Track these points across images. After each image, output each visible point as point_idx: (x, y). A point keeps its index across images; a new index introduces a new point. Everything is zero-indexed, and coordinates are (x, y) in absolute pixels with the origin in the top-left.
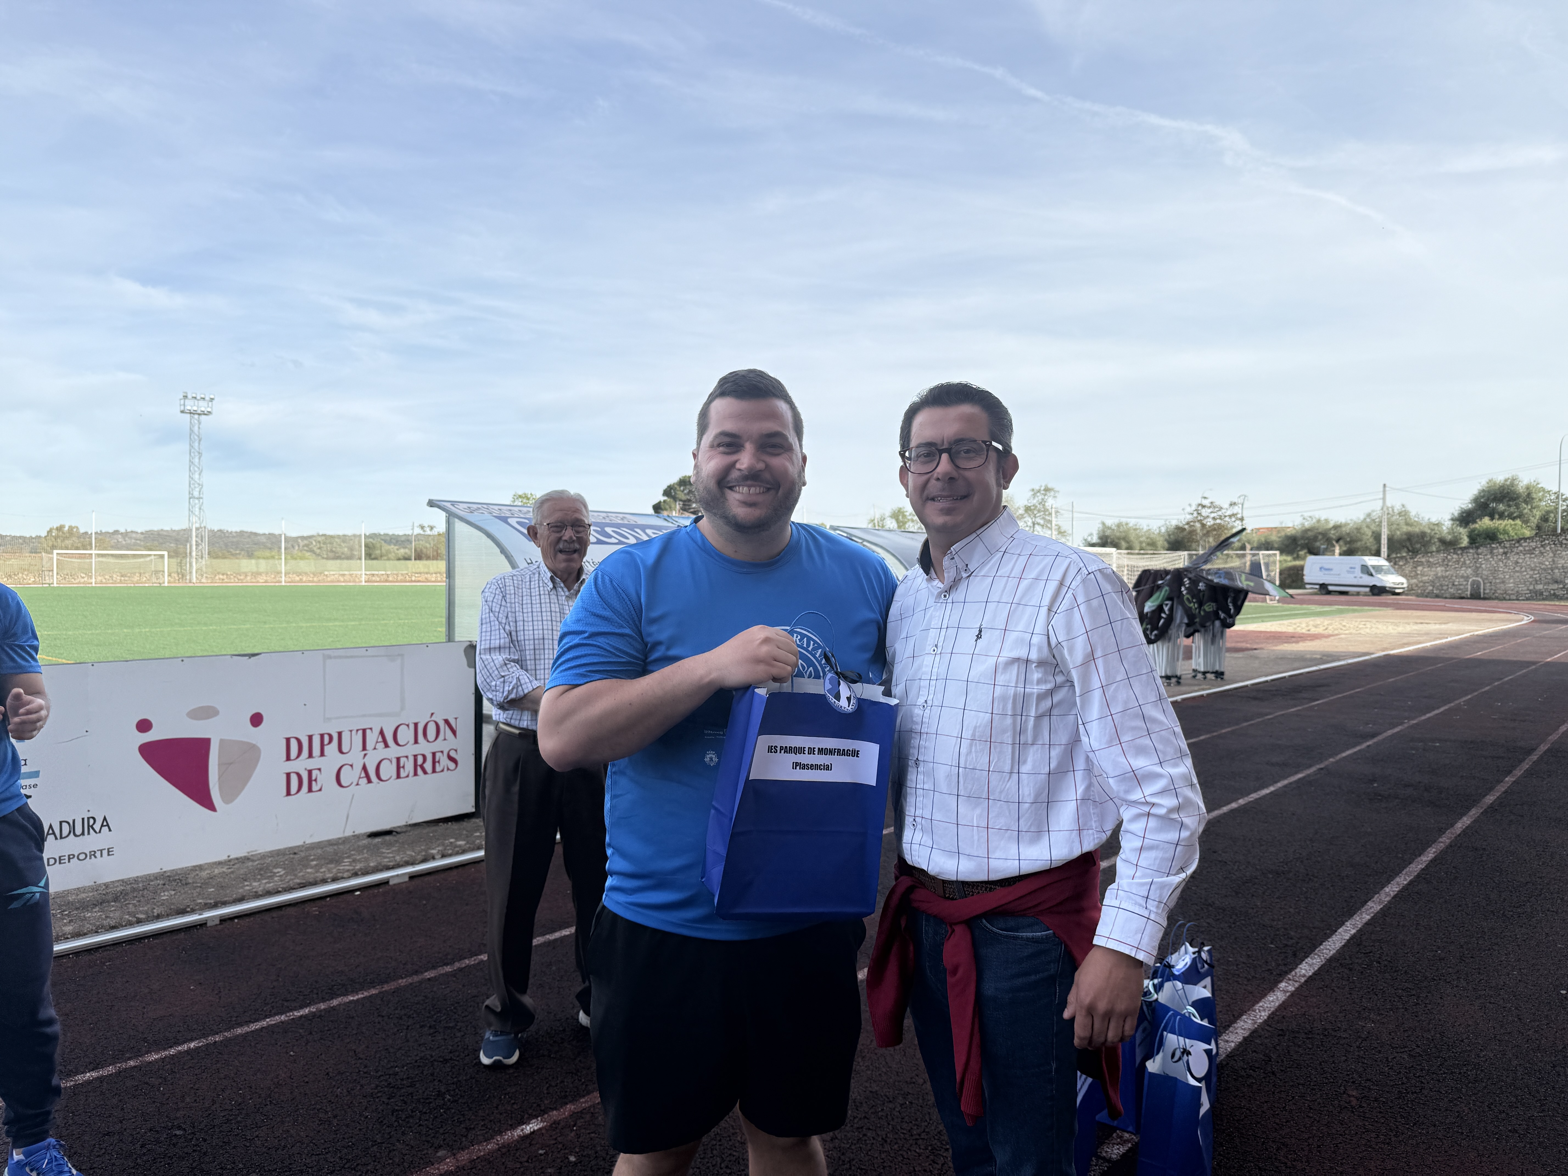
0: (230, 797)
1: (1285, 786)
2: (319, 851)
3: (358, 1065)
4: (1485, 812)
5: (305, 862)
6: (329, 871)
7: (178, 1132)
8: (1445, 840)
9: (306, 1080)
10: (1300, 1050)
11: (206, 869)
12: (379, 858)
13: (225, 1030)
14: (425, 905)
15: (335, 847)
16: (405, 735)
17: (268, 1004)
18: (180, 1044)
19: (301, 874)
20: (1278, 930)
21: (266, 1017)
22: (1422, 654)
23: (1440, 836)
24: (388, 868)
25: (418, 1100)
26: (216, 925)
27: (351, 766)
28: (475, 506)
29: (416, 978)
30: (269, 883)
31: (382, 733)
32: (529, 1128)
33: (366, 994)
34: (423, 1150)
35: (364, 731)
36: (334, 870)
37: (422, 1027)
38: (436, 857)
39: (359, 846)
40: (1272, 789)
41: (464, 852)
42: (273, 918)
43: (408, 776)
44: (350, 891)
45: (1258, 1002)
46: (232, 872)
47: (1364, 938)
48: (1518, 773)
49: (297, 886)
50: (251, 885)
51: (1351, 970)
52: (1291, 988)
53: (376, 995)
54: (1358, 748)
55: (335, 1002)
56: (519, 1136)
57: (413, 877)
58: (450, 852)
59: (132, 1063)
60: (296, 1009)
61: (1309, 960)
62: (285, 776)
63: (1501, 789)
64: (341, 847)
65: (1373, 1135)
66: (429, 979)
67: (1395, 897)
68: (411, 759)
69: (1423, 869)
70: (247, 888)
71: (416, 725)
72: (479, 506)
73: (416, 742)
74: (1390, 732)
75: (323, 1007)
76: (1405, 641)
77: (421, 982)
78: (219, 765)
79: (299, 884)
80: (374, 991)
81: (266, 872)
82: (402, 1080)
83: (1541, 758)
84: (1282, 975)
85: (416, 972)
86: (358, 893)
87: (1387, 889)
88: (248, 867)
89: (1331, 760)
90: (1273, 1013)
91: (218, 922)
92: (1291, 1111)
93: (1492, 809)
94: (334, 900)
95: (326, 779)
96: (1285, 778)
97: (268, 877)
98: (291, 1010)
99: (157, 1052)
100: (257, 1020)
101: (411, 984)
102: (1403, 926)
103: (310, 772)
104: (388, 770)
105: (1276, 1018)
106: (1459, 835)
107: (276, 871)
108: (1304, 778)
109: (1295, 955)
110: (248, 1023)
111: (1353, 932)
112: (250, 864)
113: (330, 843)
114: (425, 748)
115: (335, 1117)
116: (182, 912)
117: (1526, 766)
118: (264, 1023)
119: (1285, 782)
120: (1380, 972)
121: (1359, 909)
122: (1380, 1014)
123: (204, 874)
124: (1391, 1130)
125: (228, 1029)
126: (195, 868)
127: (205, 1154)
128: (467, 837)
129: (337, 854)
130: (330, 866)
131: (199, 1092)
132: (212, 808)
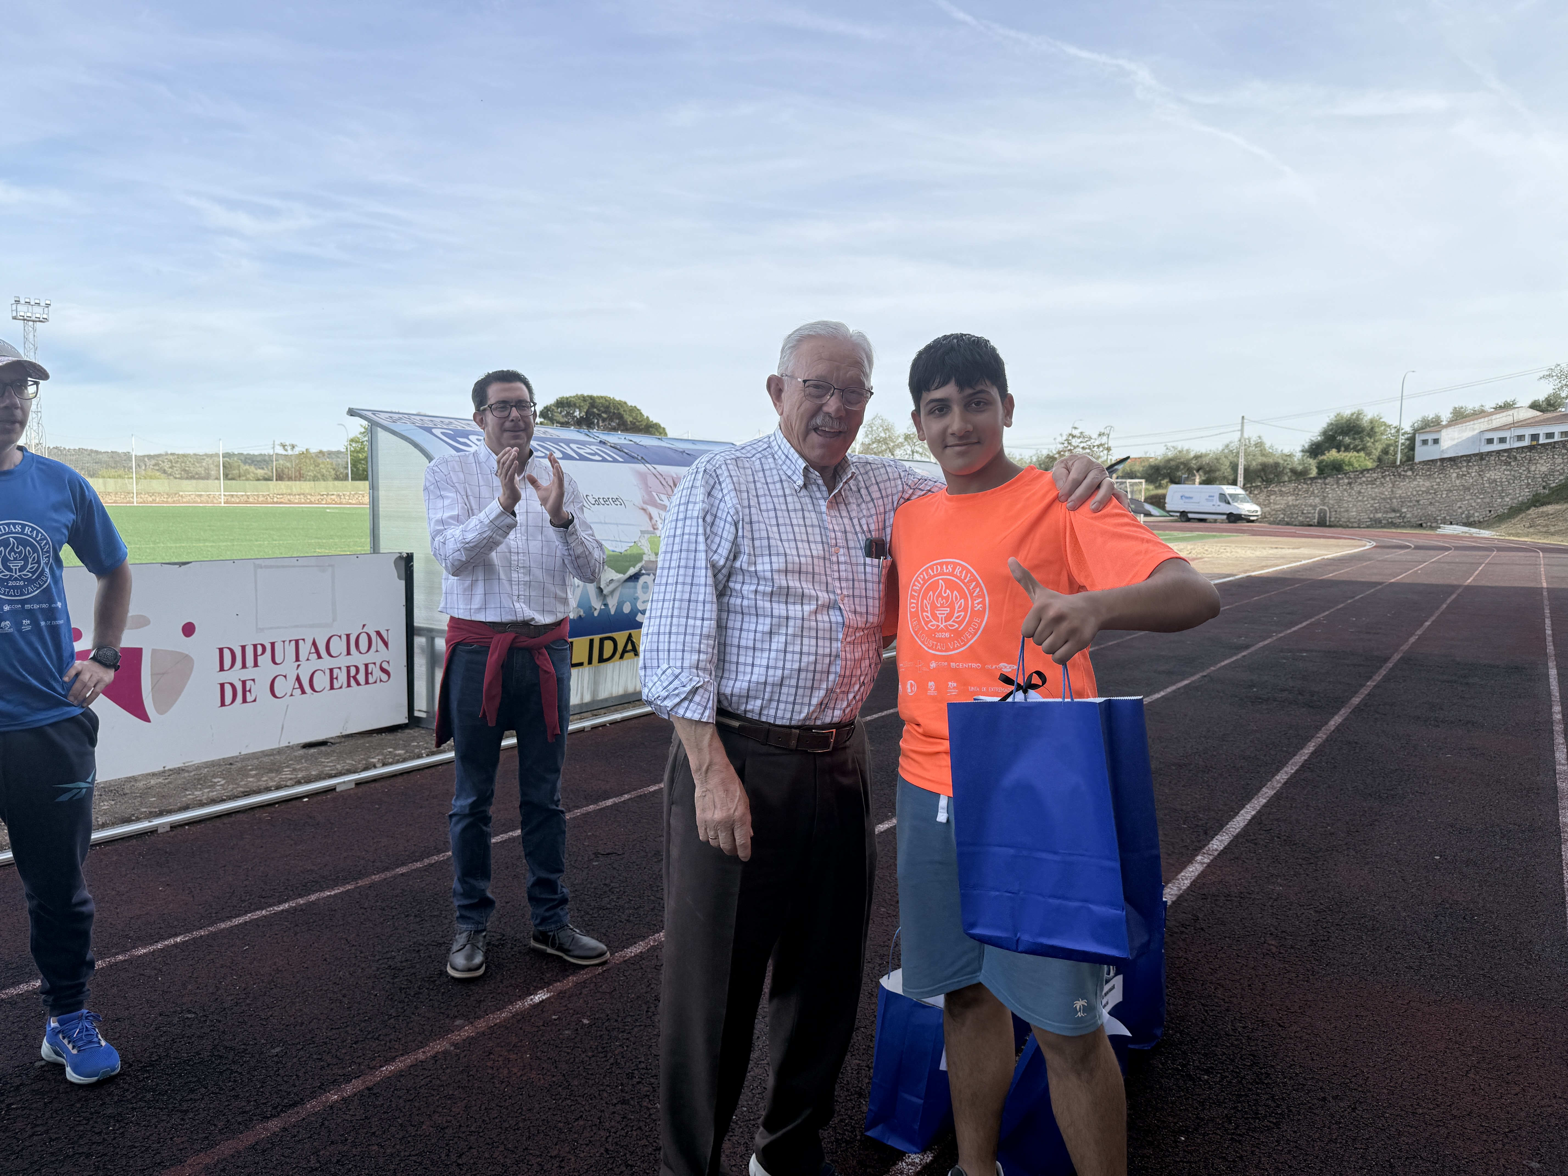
0: (163, 707)
1: (1174, 691)
2: (256, 761)
3: (353, 951)
4: (1353, 712)
5: (243, 772)
6: (272, 779)
7: (189, 1016)
8: (1322, 736)
9: (306, 966)
10: (1223, 911)
11: (141, 780)
12: (319, 767)
13: (209, 925)
14: (378, 809)
15: (272, 758)
16: (338, 646)
17: (245, 901)
18: (165, 939)
19: (243, 783)
20: (1188, 813)
21: (246, 913)
22: (1280, 576)
23: (1317, 733)
24: (331, 776)
25: (423, 979)
26: (167, 832)
27: (285, 677)
28: (397, 416)
29: (388, 874)
30: (212, 791)
31: (314, 643)
32: (538, 998)
33: (342, 889)
34: (439, 1021)
35: (297, 642)
36: (276, 778)
37: (407, 916)
38: (378, 765)
39: (296, 757)
40: (1162, 694)
41: (404, 760)
42: (224, 824)
43: (341, 687)
44: (298, 798)
45: (1180, 873)
46: (170, 783)
47: (1263, 818)
48: (1378, 678)
49: (241, 794)
50: (193, 794)
51: (1256, 844)
52: (1207, 861)
53: (353, 890)
54: (1234, 658)
55: (313, 897)
56: (530, 1005)
57: (358, 784)
58: (390, 760)
59: (120, 957)
60: (274, 904)
61: (1218, 837)
62: (219, 686)
63: (1365, 691)
64: (277, 757)
65: (1294, 975)
66: (402, 874)
67: (1285, 783)
68: (344, 670)
69: (1306, 760)
70: (190, 797)
71: (348, 636)
72: (401, 416)
73: (349, 653)
74: (1261, 644)
75: (302, 902)
76: (1264, 564)
77: (395, 877)
78: (152, 675)
79: (243, 792)
80: (349, 887)
81: (205, 782)
82: (402, 962)
83: (1396, 665)
84: (1198, 850)
85: (387, 869)
86: (306, 800)
87: (1277, 778)
88: (184, 778)
89: (1212, 668)
90: (1194, 881)
91: (168, 829)
92: (1222, 959)
93: (1357, 710)
94: (282, 807)
95: (259, 689)
96: (1173, 684)
97: (210, 787)
98: (270, 906)
99: (144, 947)
100: (239, 916)
101: (385, 879)
102: (1296, 807)
103: (244, 683)
104: (321, 681)
105: (1198, 885)
106: (1333, 731)
107: (216, 780)
108: (1190, 684)
109: (1206, 833)
110: (230, 918)
111: (1253, 813)
112: (186, 774)
113: (264, 754)
114: (357, 659)
115: (344, 996)
116: (128, 821)
117: (1383, 672)
118: (248, 917)
119: (1174, 688)
120: (1281, 845)
121: (1256, 794)
122: (1285, 880)
123: (141, 784)
124: (1308, 970)
125: (211, 924)
127: (224, 1032)
128: (405, 746)
129: (275, 764)
130: (270, 775)
131: (200, 980)
132: (145, 718)
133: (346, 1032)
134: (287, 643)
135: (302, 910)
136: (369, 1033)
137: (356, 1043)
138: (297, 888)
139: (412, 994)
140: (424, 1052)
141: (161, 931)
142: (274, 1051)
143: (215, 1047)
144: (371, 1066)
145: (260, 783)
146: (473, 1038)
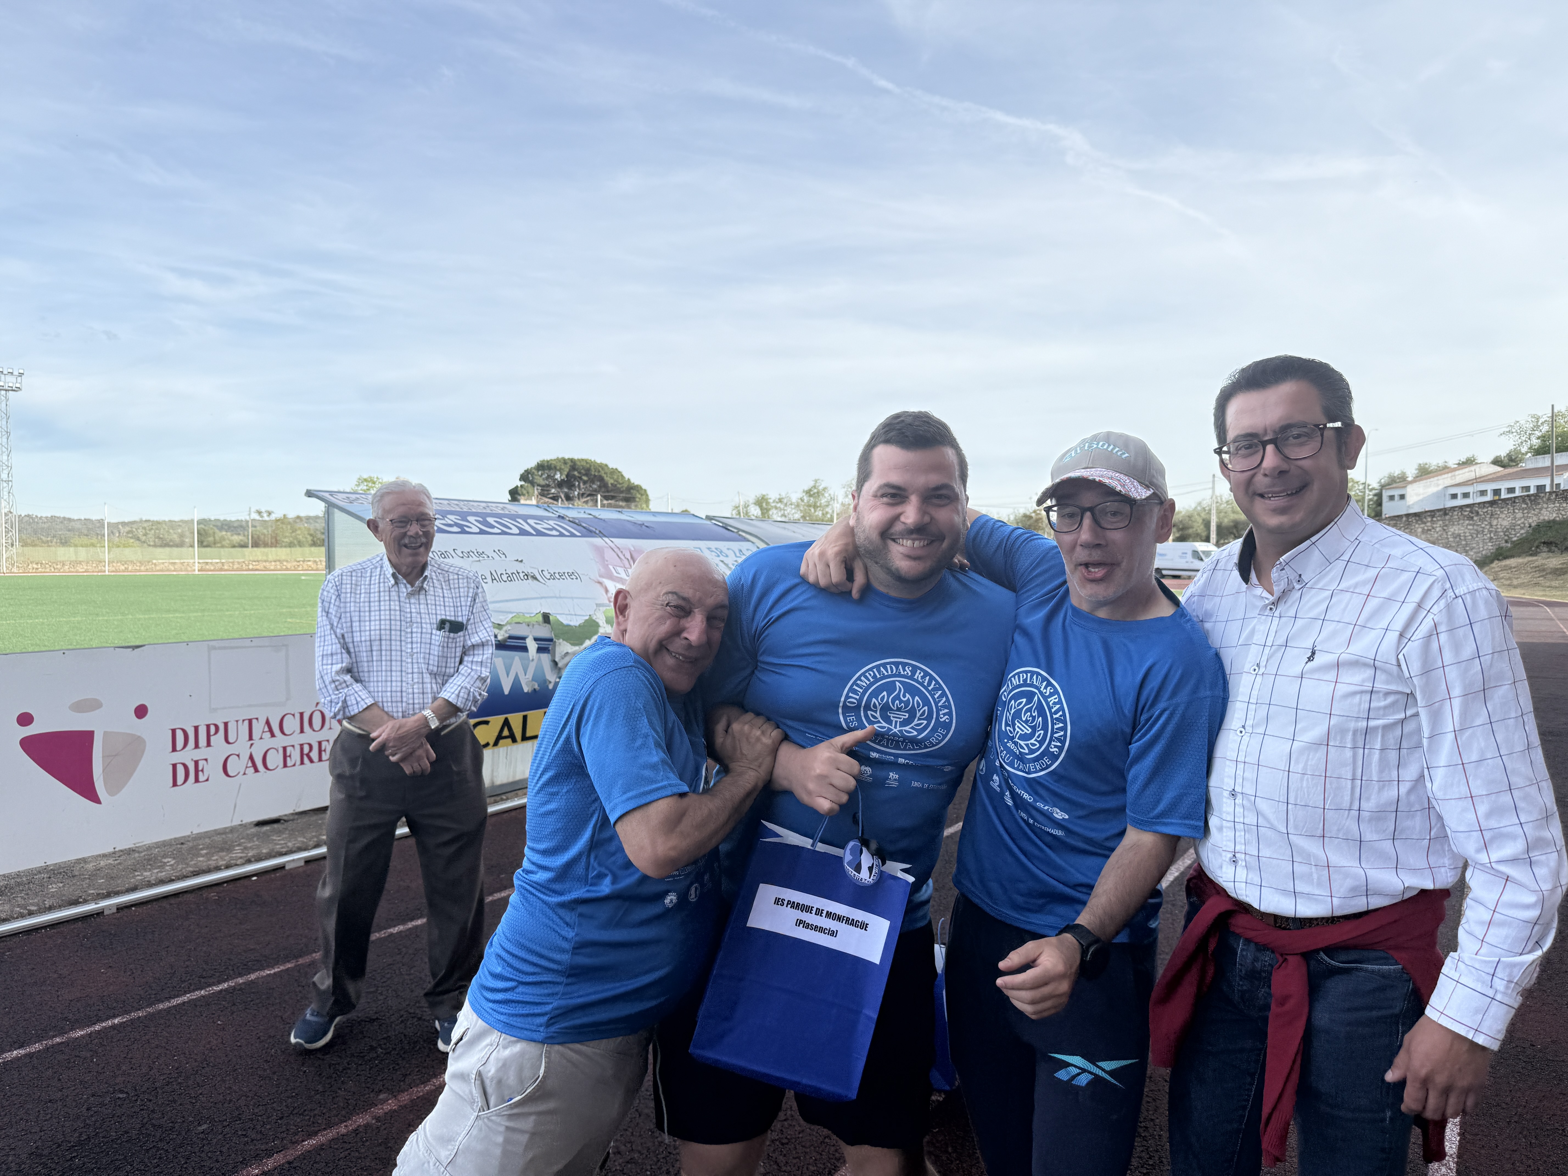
0: (114, 788)
2: (207, 841)
5: (194, 851)
6: (222, 858)
7: (121, 1096)
9: (239, 1044)
11: (91, 861)
12: (270, 845)
13: (147, 1006)
15: (224, 836)
16: (292, 724)
17: (185, 981)
18: (103, 1021)
19: (193, 863)
21: (185, 993)
24: (281, 855)
26: (113, 913)
27: (238, 756)
28: (352, 496)
30: (161, 872)
31: (268, 723)
33: (282, 968)
34: (365, 1095)
35: (250, 721)
36: (227, 858)
39: (248, 835)
42: (171, 904)
43: (294, 765)
44: (247, 877)
46: (120, 864)
49: (190, 874)
50: (142, 875)
55: (253, 976)
57: (308, 861)
59: (58, 1040)
60: (213, 984)
62: (171, 767)
64: (230, 836)
68: (298, 748)
70: (139, 878)
71: (302, 714)
72: (356, 496)
73: (302, 731)
75: (241, 981)
78: (103, 757)
79: (192, 872)
80: (289, 965)
81: (155, 863)
86: (255, 878)
88: (134, 858)
91: (115, 911)
94: (231, 886)
95: (213, 769)
97: (159, 867)
98: (210, 986)
99: (81, 1028)
100: (178, 996)
103: (196, 763)
104: (275, 759)
107: (166, 860)
110: (169, 999)
112: (137, 855)
113: (217, 832)
114: (311, 737)
115: (274, 1073)
116: (75, 903)
123: (90, 866)
125: (150, 1005)
126: (78, 861)
127: (153, 1111)
129: (226, 843)
130: (221, 854)
131: (133, 1061)
132: (97, 800)
133: (273, 1108)
134: (240, 723)
135: (241, 989)
136: (295, 1108)
137: (281, 1118)
138: (238, 967)
139: (341, 1069)
140: (346, 1126)
141: (100, 1013)
142: (201, 1129)
143: (143, 1125)
144: (294, 1140)
145: (210, 862)
146: (395, 1110)
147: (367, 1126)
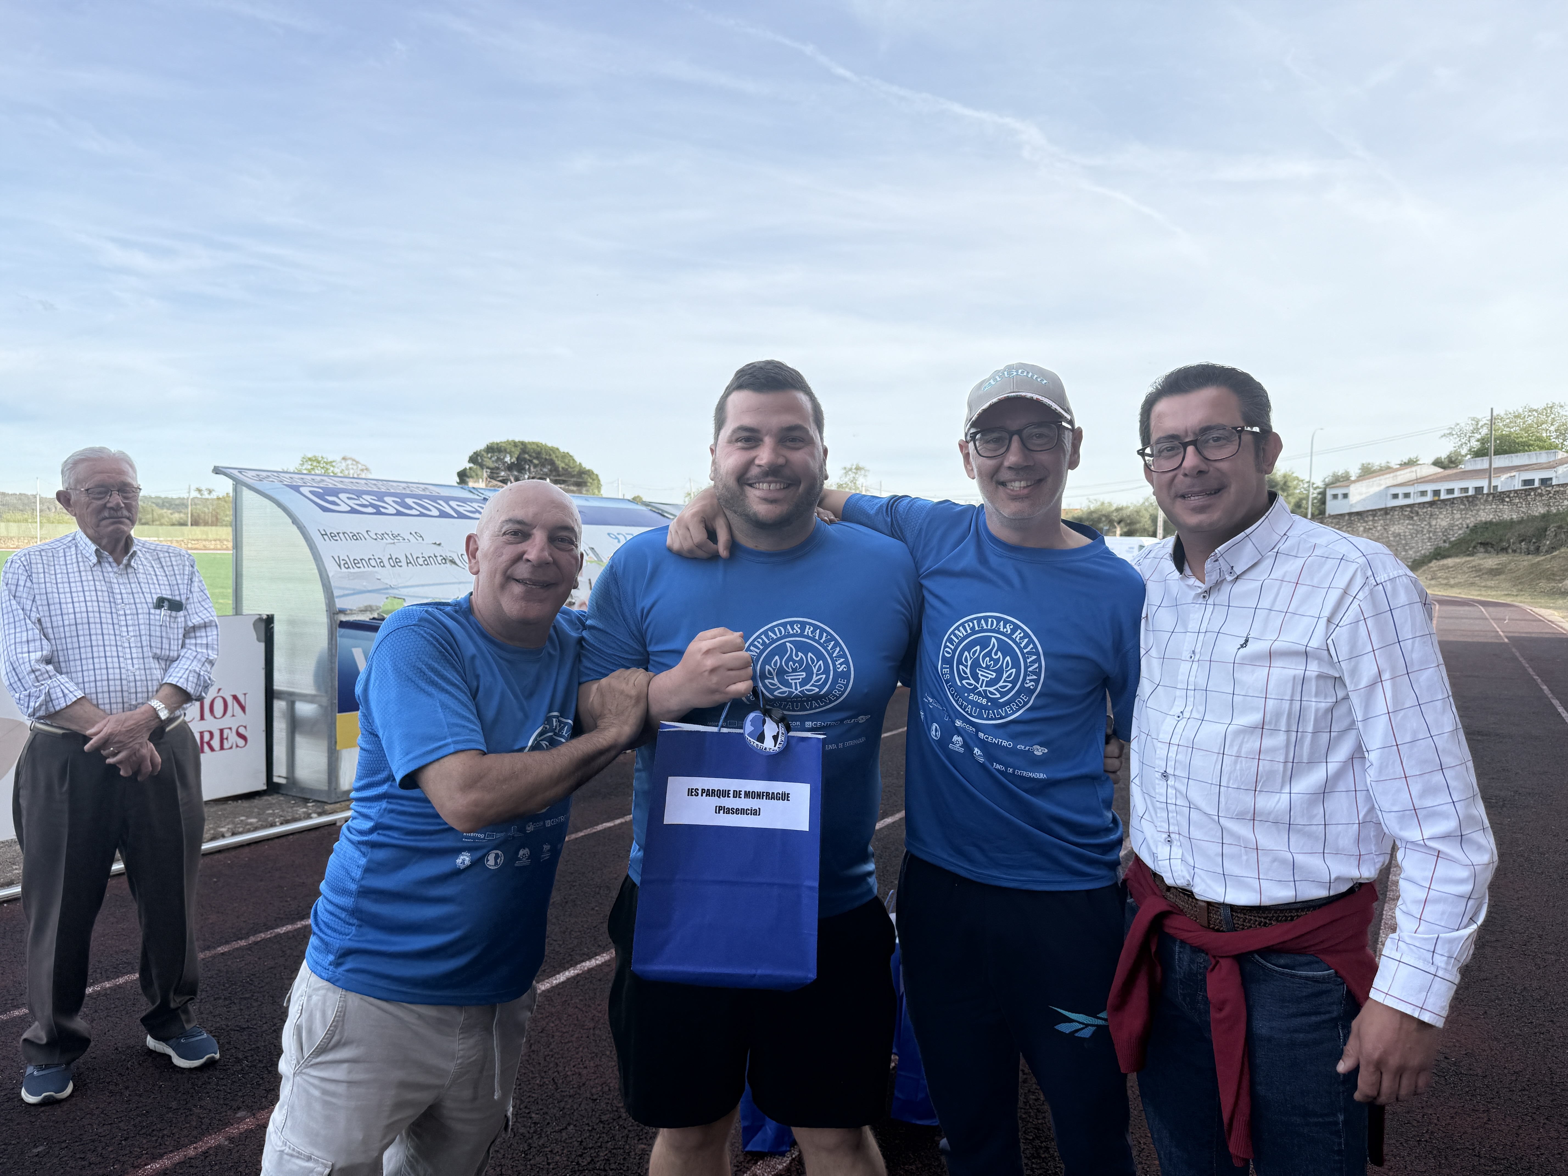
28: (264, 474)
34: (221, 1113)
38: (226, 835)
41: (256, 829)
55: (121, 980)
58: (241, 830)
66: (222, 954)
72: (268, 474)
73: (202, 718)
75: (108, 986)
77: (214, 957)
114: (211, 724)
128: (259, 814)
133: (119, 1128)
135: (106, 995)
136: (143, 1128)
137: (125, 1140)
139: (200, 1083)
140: (195, 1148)
146: (252, 1130)
147: (219, 1147)
